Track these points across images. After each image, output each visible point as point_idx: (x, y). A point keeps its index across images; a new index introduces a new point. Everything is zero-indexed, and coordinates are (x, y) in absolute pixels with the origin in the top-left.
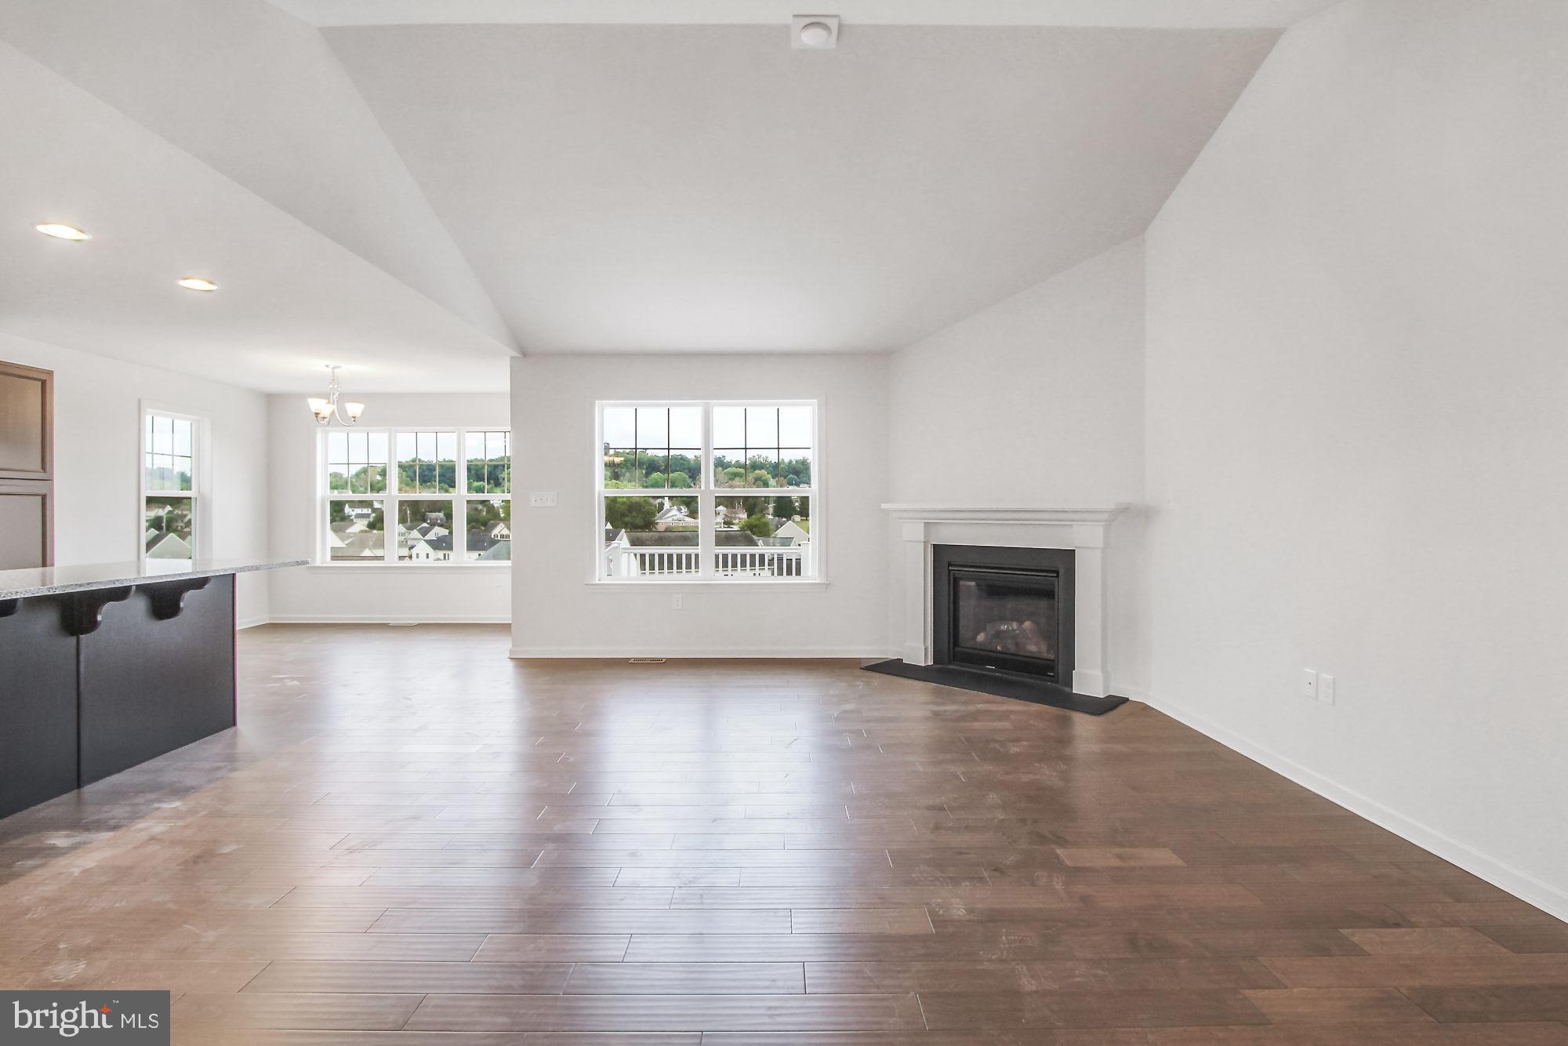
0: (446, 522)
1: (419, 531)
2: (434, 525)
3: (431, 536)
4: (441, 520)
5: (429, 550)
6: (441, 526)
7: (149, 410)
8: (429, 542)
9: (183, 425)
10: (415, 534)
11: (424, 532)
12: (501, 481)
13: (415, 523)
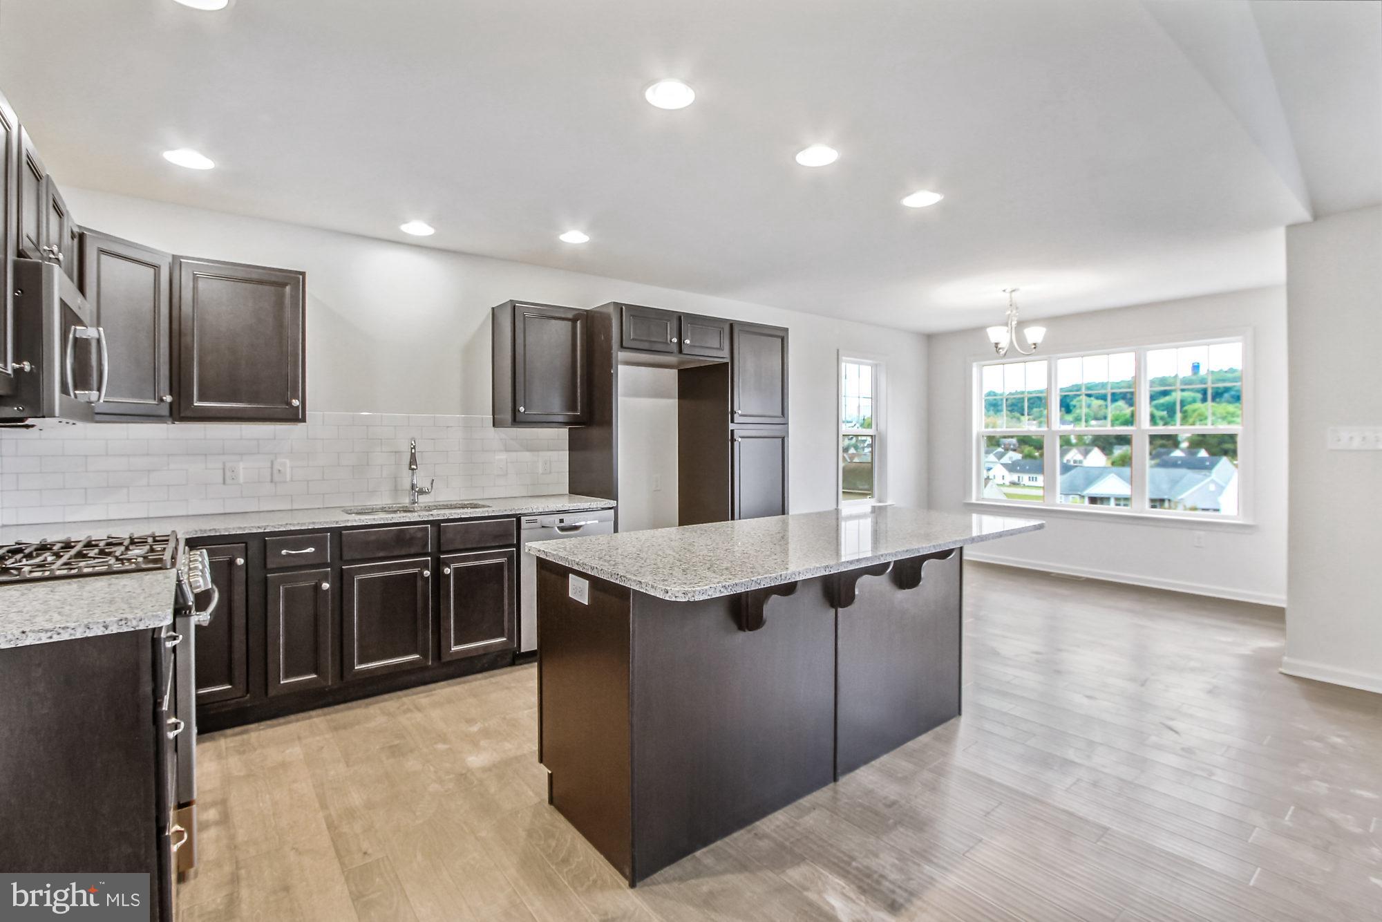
0: (1019, 447)
1: (995, 455)
2: (1008, 450)
3: (1006, 459)
4: (1014, 445)
5: (1005, 472)
6: (1014, 450)
7: (844, 358)
8: (1004, 465)
9: (867, 371)
10: (992, 457)
11: (1000, 456)
12: (1071, 408)
13: (991, 448)
